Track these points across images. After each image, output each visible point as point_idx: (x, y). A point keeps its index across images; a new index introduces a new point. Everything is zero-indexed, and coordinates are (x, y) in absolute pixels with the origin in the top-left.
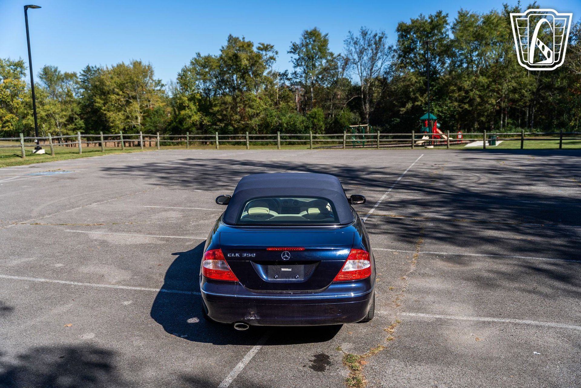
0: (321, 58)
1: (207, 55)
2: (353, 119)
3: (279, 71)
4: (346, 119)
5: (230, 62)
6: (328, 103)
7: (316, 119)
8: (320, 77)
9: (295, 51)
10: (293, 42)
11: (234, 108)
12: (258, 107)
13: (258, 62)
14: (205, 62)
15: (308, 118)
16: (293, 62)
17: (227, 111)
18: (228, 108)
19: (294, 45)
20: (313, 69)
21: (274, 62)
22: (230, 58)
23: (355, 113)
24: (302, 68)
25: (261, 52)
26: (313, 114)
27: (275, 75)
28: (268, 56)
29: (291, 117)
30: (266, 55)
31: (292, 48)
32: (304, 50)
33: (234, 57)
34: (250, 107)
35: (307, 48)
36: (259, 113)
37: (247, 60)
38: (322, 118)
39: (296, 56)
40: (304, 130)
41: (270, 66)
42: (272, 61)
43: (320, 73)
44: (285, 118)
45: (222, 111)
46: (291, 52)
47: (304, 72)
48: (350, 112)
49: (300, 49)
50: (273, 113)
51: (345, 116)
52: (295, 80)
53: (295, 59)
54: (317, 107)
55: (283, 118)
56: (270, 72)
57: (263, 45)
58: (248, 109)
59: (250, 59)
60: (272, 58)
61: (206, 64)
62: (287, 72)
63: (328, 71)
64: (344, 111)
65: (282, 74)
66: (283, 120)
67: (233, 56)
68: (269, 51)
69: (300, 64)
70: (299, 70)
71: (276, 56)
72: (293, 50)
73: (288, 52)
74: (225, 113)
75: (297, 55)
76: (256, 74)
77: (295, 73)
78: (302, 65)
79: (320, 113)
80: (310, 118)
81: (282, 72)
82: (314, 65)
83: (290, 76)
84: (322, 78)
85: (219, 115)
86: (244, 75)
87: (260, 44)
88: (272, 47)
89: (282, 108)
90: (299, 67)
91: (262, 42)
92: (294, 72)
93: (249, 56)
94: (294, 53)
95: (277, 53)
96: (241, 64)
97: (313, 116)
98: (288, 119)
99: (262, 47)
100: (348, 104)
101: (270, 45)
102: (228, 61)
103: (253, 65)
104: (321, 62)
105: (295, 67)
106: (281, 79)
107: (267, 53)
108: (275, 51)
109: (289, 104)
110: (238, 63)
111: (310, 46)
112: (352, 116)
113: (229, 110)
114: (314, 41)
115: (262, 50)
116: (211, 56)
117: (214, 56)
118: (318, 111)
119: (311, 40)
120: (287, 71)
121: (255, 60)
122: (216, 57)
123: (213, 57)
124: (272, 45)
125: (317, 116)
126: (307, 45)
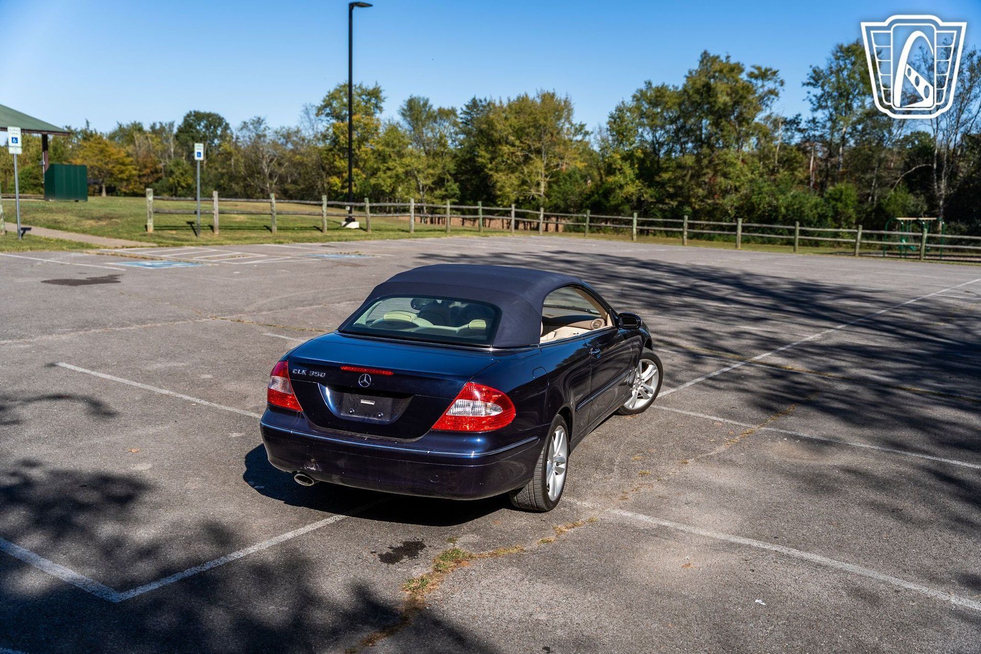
0: (864, 94)
1: (660, 84)
2: (913, 205)
3: (785, 115)
4: (898, 206)
5: (697, 98)
6: (868, 176)
7: (841, 202)
8: (860, 127)
9: (817, 81)
10: (813, 66)
11: (697, 175)
12: (738, 177)
13: (745, 98)
14: (657, 97)
15: (827, 200)
16: (810, 100)
17: (684, 181)
18: (685, 175)
19: (815, 71)
20: (846, 113)
21: (776, 99)
22: (697, 91)
23: (917, 196)
24: (826, 112)
25: (754, 81)
26: (836, 194)
27: (775, 123)
28: (766, 89)
29: (796, 197)
30: (763, 86)
31: (811, 77)
32: (833, 80)
33: (705, 89)
34: (725, 175)
35: (838, 76)
36: (740, 187)
37: (728, 95)
38: (853, 202)
39: (818, 91)
40: (818, 221)
41: (767, 105)
42: (772, 97)
43: (859, 122)
44: (784, 198)
45: (676, 179)
46: (809, 84)
47: (830, 119)
48: (909, 193)
49: (826, 78)
50: (763, 187)
51: (896, 201)
52: (812, 133)
53: (815, 96)
54: (845, 181)
55: (781, 197)
56: (769, 117)
57: (759, 68)
58: (720, 179)
59: (733, 92)
60: (773, 92)
61: (657, 101)
62: (800, 117)
63: (875, 118)
64: (895, 190)
65: (790, 121)
66: (781, 201)
67: (704, 86)
68: (769, 79)
69: (824, 104)
70: (821, 115)
71: (780, 89)
72: (812, 81)
73: (804, 84)
74: (680, 183)
75: (820, 89)
76: (741, 120)
77: (814, 120)
78: (826, 107)
79: (849, 192)
80: (831, 200)
81: (790, 116)
82: (849, 107)
83: (803, 125)
84: (864, 129)
85: (670, 187)
86: (720, 120)
87: (754, 67)
88: (775, 73)
89: (781, 180)
90: (820, 111)
91: (758, 64)
92: (811, 118)
93: (731, 88)
94: (814, 85)
95: (782, 83)
96: (715, 102)
97: (837, 197)
98: (790, 199)
99: (756, 72)
100: (907, 179)
101: (770, 70)
102: (695, 95)
103: (736, 103)
104: (863, 102)
105: (815, 110)
106: (787, 130)
107: (766, 83)
108: (778, 80)
109: (796, 173)
110: (711, 100)
111: (845, 73)
112: (911, 200)
113: (687, 178)
114: (853, 64)
115: (756, 77)
116: (667, 87)
117: (673, 86)
118: (847, 189)
119: (847, 61)
120: (800, 115)
121: (741, 95)
122: (677, 88)
123: (671, 87)
124: (774, 69)
125: (843, 197)
126: (840, 70)
